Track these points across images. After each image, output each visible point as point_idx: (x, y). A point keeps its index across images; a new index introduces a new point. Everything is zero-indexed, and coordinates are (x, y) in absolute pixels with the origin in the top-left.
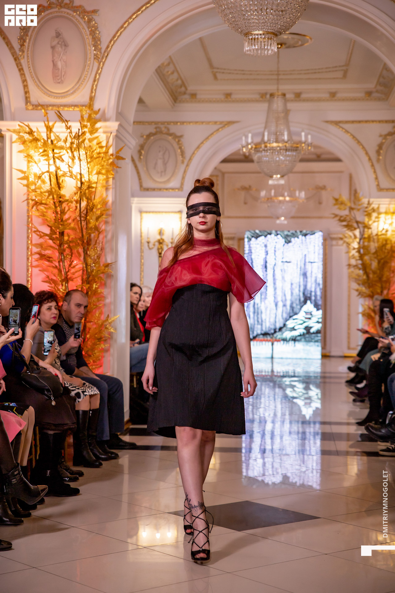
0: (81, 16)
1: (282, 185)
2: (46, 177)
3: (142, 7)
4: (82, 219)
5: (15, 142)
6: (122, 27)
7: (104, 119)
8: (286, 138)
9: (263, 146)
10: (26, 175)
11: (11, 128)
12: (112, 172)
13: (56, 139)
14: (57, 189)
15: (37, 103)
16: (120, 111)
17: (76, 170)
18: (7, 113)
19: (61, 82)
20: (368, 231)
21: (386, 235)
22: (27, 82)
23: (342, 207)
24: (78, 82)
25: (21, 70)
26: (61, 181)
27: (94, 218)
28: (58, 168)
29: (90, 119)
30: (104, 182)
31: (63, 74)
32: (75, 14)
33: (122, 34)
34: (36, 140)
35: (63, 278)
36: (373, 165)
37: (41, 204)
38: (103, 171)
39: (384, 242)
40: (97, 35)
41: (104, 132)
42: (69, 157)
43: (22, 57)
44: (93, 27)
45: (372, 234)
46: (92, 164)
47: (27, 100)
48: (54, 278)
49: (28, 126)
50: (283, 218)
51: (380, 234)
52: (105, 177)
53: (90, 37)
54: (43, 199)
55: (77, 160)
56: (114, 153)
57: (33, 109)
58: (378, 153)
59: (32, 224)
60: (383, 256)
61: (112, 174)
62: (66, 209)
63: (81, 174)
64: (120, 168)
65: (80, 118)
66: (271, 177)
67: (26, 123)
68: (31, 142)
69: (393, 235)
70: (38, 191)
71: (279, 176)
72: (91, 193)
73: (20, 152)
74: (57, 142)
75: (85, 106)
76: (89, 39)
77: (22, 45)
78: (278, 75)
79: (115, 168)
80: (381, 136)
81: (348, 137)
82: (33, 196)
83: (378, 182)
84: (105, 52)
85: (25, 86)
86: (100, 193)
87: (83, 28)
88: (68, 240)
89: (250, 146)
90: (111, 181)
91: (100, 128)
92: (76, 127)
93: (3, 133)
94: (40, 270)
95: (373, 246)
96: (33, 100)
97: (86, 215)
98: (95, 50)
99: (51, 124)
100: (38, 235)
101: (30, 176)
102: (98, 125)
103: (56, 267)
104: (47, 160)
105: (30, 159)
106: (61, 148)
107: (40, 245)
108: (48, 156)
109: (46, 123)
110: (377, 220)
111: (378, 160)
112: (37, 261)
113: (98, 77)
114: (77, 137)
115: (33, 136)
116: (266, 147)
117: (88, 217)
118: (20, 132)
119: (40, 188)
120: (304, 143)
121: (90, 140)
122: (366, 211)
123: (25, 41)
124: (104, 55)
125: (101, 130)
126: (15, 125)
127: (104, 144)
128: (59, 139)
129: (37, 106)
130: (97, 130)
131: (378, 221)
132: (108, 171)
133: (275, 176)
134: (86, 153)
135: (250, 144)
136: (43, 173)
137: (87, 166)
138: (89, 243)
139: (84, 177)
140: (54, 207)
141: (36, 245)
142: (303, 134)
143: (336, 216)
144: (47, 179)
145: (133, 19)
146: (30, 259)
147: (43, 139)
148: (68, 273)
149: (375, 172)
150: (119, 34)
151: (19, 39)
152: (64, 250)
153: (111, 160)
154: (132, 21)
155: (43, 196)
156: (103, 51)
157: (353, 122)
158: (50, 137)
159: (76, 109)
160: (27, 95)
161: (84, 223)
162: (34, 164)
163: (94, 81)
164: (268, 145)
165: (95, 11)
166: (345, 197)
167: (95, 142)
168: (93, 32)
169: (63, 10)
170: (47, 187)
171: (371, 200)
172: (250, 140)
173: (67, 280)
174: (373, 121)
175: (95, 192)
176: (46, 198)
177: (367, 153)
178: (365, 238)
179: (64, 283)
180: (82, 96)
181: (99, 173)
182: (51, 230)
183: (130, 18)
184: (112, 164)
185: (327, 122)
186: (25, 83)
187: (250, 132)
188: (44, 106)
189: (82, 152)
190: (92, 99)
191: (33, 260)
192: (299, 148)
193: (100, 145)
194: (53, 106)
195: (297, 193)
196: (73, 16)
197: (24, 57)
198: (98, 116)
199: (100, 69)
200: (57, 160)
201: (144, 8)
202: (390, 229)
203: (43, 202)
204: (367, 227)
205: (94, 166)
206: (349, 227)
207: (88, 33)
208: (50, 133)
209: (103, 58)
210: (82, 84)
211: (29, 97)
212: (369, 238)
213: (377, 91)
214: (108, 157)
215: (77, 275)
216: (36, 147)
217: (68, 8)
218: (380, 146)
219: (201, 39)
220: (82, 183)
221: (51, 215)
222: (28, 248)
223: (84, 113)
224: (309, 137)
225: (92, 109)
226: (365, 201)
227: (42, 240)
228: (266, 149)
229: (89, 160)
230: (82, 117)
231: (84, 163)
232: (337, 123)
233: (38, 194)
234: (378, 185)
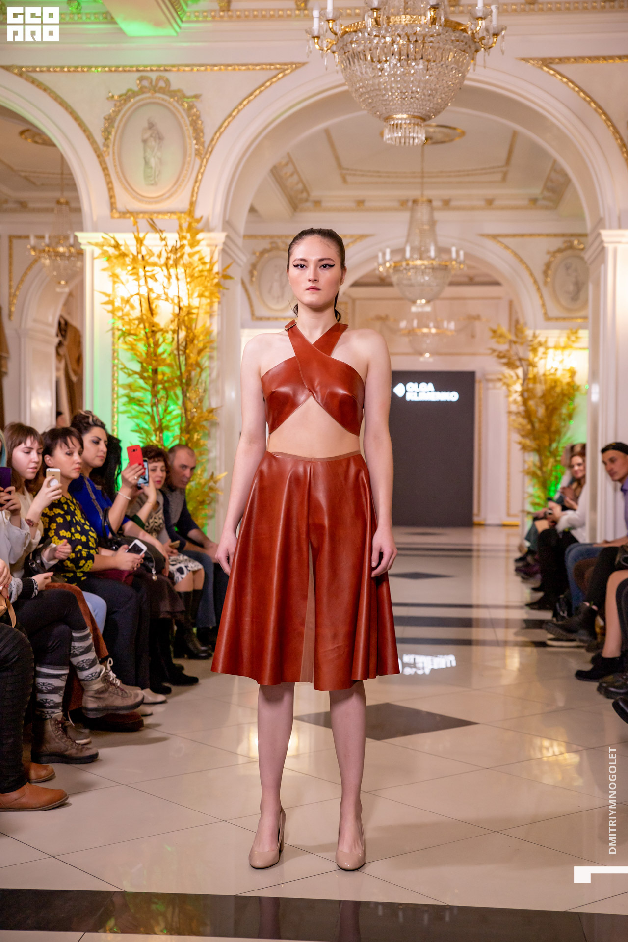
0: (180, 102)
1: (428, 313)
2: (135, 301)
3: (255, 91)
4: (181, 352)
5: (97, 258)
6: (230, 115)
7: (207, 228)
8: (432, 253)
9: (404, 264)
10: (111, 298)
11: (93, 241)
12: (217, 295)
13: (148, 254)
14: (149, 315)
15: (123, 210)
16: (227, 218)
17: (172, 292)
18: (87, 222)
19: (155, 184)
20: (533, 371)
21: (554, 374)
22: (112, 184)
23: (501, 340)
24: (175, 184)
25: (105, 169)
26: (153, 306)
27: (195, 351)
28: (150, 290)
29: (190, 228)
30: (208, 307)
31: (157, 173)
32: (172, 100)
33: (231, 124)
34: (124, 255)
35: (157, 426)
36: (539, 289)
37: (130, 334)
38: (207, 294)
39: (553, 384)
40: (199, 126)
41: (208, 245)
42: (165, 276)
43: (107, 153)
44: (194, 116)
45: (538, 373)
46: (193, 284)
47: (113, 206)
48: (146, 427)
49: (114, 238)
50: (427, 355)
51: (547, 373)
52: (209, 301)
53: (191, 129)
54: (132, 328)
55: (173, 279)
56: (221, 271)
57: (120, 217)
58: (545, 274)
59: (118, 359)
60: (551, 401)
61: (218, 298)
62: (161, 340)
63: (178, 297)
64: (227, 289)
65: (177, 227)
66: (414, 302)
67: (112, 236)
68: (117, 257)
69: (563, 375)
70: (126, 319)
71: (424, 301)
72: (191, 320)
73: (104, 270)
74: (150, 258)
75: (184, 213)
76: (189, 131)
77: (107, 139)
78: (423, 177)
79: (221, 289)
80: (548, 253)
81: (508, 255)
82: (119, 324)
83: (546, 310)
84: (209, 146)
85: (111, 189)
86: (202, 322)
87: (182, 117)
88: (163, 379)
89: (388, 265)
90: (216, 306)
91: (203, 240)
92: (172, 239)
93: (83, 247)
94: (128, 417)
95: (539, 389)
96: (120, 206)
97: (186, 348)
98: (196, 144)
99: (141, 235)
100: (125, 373)
101: (115, 300)
102: (200, 236)
103: (148, 413)
104: (138, 279)
105: (116, 279)
106: (155, 264)
107: (130, 386)
108: (137, 274)
109: (136, 234)
110: (544, 356)
111: (545, 283)
112: (124, 405)
113: (200, 177)
114: (175, 250)
115: (120, 250)
116: (408, 265)
117: (188, 351)
118: (103, 246)
119: (128, 314)
120: (456, 260)
121: (191, 255)
122: (531, 346)
123: (110, 133)
124: (207, 150)
125: (202, 243)
126: (98, 237)
127: (207, 260)
128: (151, 254)
129: (124, 214)
130: (198, 242)
131: (545, 358)
132: (212, 294)
133: (418, 302)
134: (185, 271)
135: (388, 261)
136: (132, 296)
137: (186, 288)
138: (189, 382)
139: (182, 301)
140: (145, 338)
141: (124, 386)
142: (454, 249)
143: (494, 351)
144: (137, 305)
145: (245, 106)
146: (116, 402)
147: (133, 254)
148: (164, 421)
149: (541, 297)
150: (226, 124)
151: (103, 132)
152: (158, 392)
153: (216, 280)
154: (242, 109)
155: (132, 324)
156: (206, 145)
157: (514, 236)
158: (141, 252)
159: (174, 217)
160: (113, 200)
161: (182, 358)
162: (120, 285)
163: (196, 182)
164: (411, 263)
165: (197, 96)
166: (504, 329)
167: (196, 257)
168: (195, 121)
169: (158, 95)
170: (136, 313)
171: (538, 332)
172: (388, 257)
173: (161, 429)
174: (539, 235)
175: (197, 319)
176: (135, 326)
177: (532, 274)
178: (529, 379)
179: (158, 433)
180: (180, 201)
181: (201, 296)
182: (142, 367)
183: (241, 104)
184: (218, 285)
185: (482, 235)
186: (110, 186)
187: (388, 247)
188: (134, 214)
189: (181, 270)
190: (192, 204)
191: (120, 404)
192: (450, 267)
193: (202, 261)
194: (144, 213)
195: (445, 324)
196: (169, 103)
197: (109, 154)
198: (200, 225)
199: (203, 168)
200: (149, 280)
201: (257, 92)
202: (560, 367)
203: (132, 332)
204: (532, 364)
205: (195, 287)
206: (510, 365)
207: (188, 123)
208: (141, 246)
209: (206, 154)
210: (180, 185)
211: (115, 203)
212: (535, 379)
213: (544, 198)
214: (212, 276)
215: (173, 422)
216: (124, 265)
217: (164, 93)
218: (548, 266)
219: (327, 131)
220: (180, 308)
221: (142, 348)
222: (113, 389)
223: (183, 221)
224: (462, 253)
225: (193, 217)
226: (529, 333)
227: (130, 380)
228: (408, 268)
229: (189, 280)
230: (180, 226)
231: (183, 284)
232: (494, 237)
233: (126, 322)
234: (545, 314)
